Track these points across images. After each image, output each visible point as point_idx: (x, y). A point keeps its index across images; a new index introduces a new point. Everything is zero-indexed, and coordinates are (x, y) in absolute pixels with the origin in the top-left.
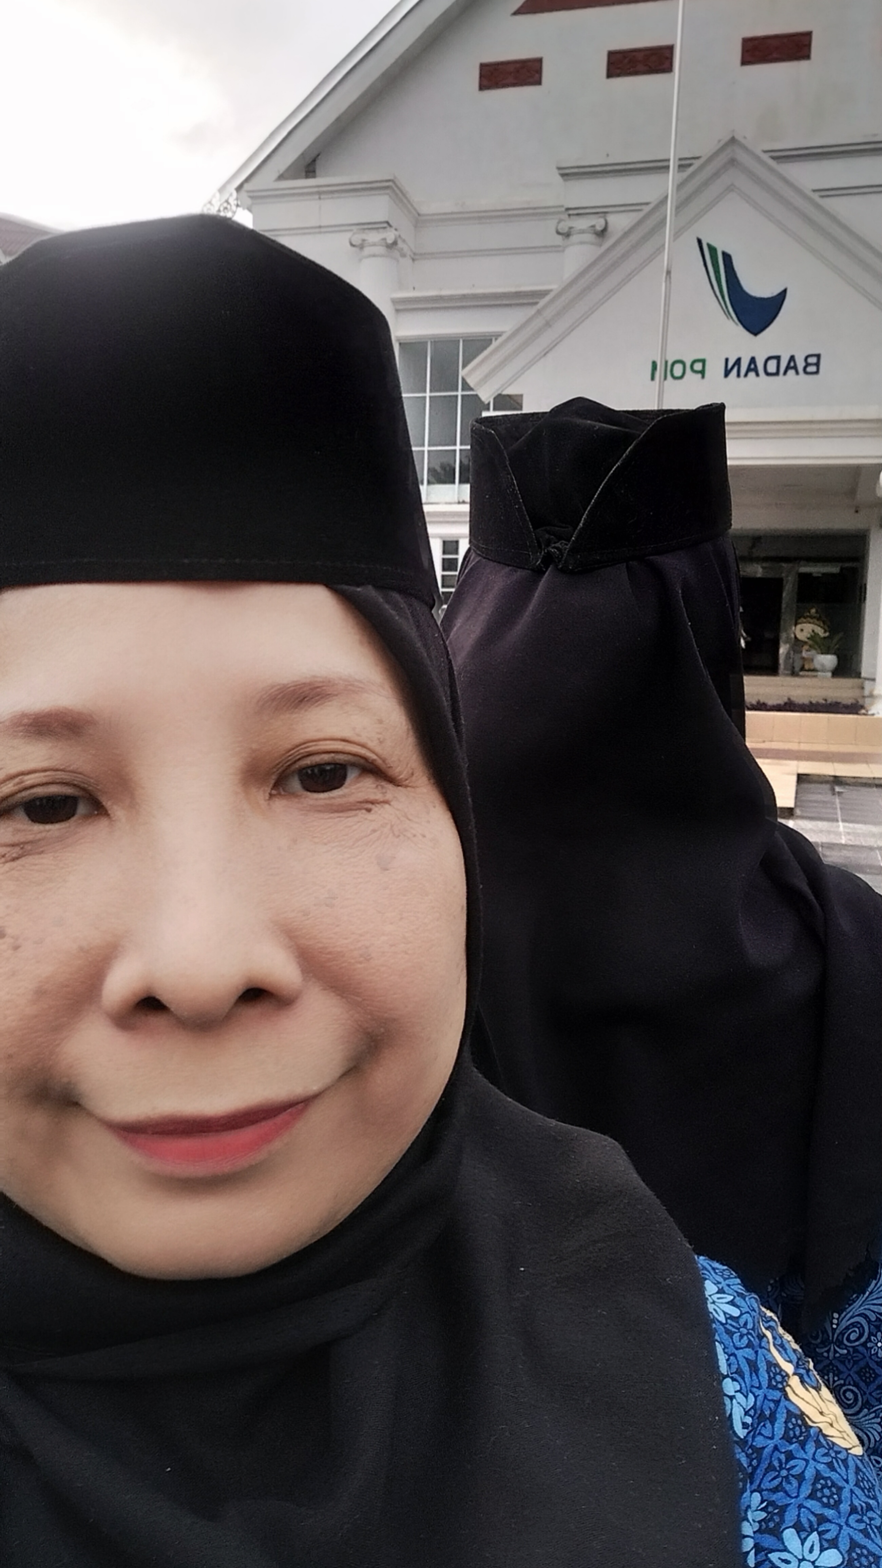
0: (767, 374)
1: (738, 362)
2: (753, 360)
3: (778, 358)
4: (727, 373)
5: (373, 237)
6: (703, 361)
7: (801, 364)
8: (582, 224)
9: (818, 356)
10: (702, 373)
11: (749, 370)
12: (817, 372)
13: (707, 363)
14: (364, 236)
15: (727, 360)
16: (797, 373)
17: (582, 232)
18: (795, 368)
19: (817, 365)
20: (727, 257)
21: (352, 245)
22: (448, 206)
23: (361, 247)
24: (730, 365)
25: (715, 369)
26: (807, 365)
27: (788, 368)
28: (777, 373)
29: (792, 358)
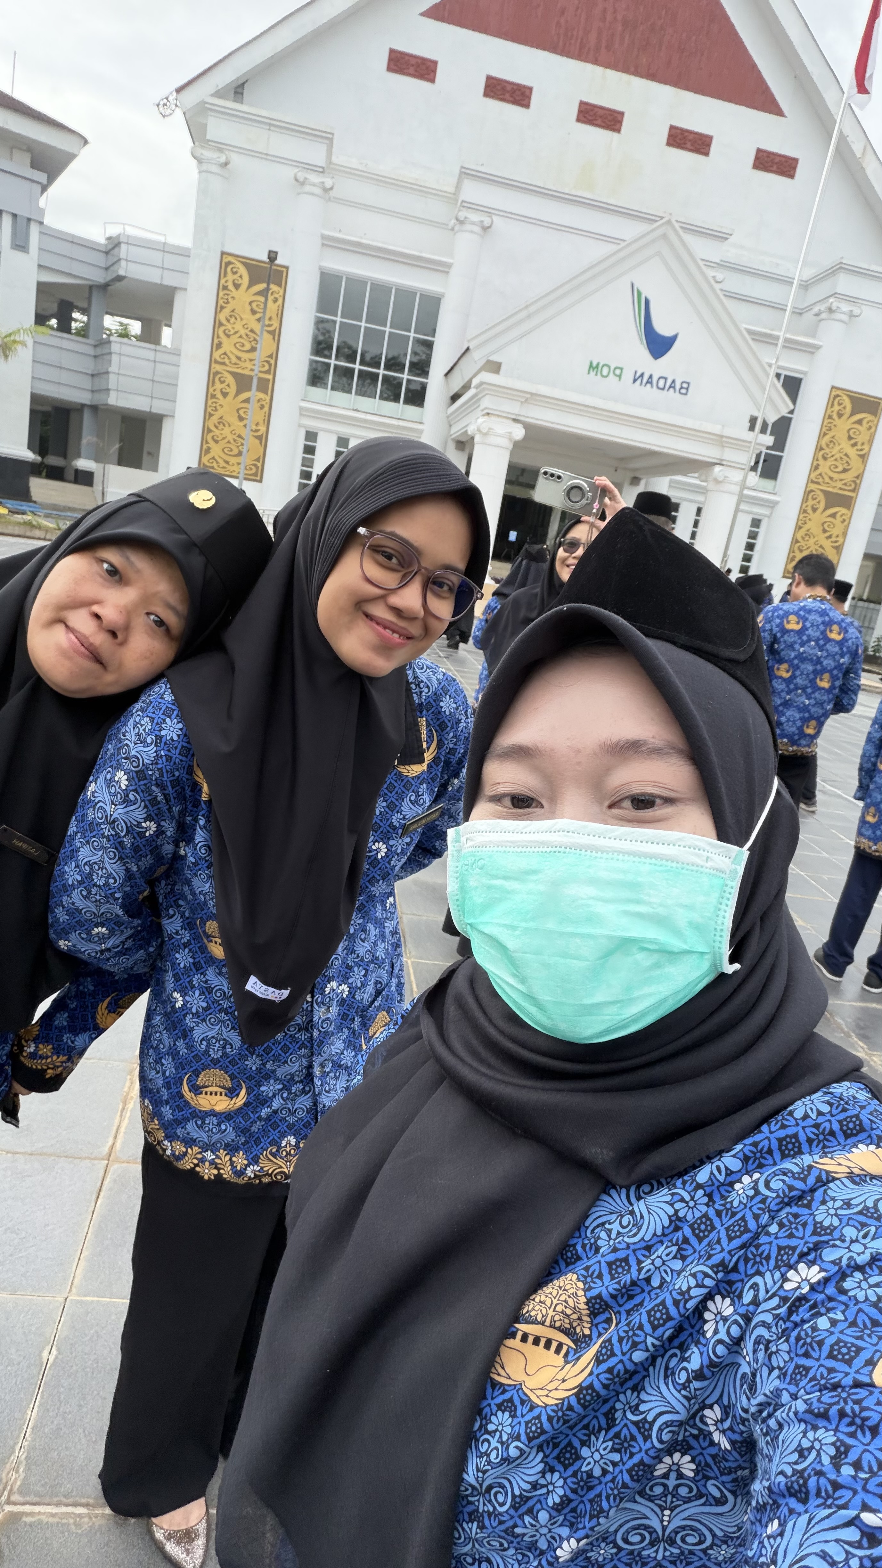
0: (658, 388)
1: (642, 375)
2: (651, 377)
3: (666, 379)
4: (635, 381)
5: (314, 178)
6: (621, 369)
7: (678, 386)
8: (474, 217)
9: (689, 384)
10: (620, 376)
11: (648, 382)
12: (686, 394)
13: (624, 371)
14: (308, 176)
15: (636, 372)
16: (675, 391)
17: (473, 223)
18: (674, 387)
19: (687, 389)
20: (647, 302)
21: (296, 180)
22: (354, 163)
23: (303, 184)
24: (638, 375)
25: (628, 376)
26: (682, 388)
27: (670, 387)
28: (663, 389)
29: (674, 381)
